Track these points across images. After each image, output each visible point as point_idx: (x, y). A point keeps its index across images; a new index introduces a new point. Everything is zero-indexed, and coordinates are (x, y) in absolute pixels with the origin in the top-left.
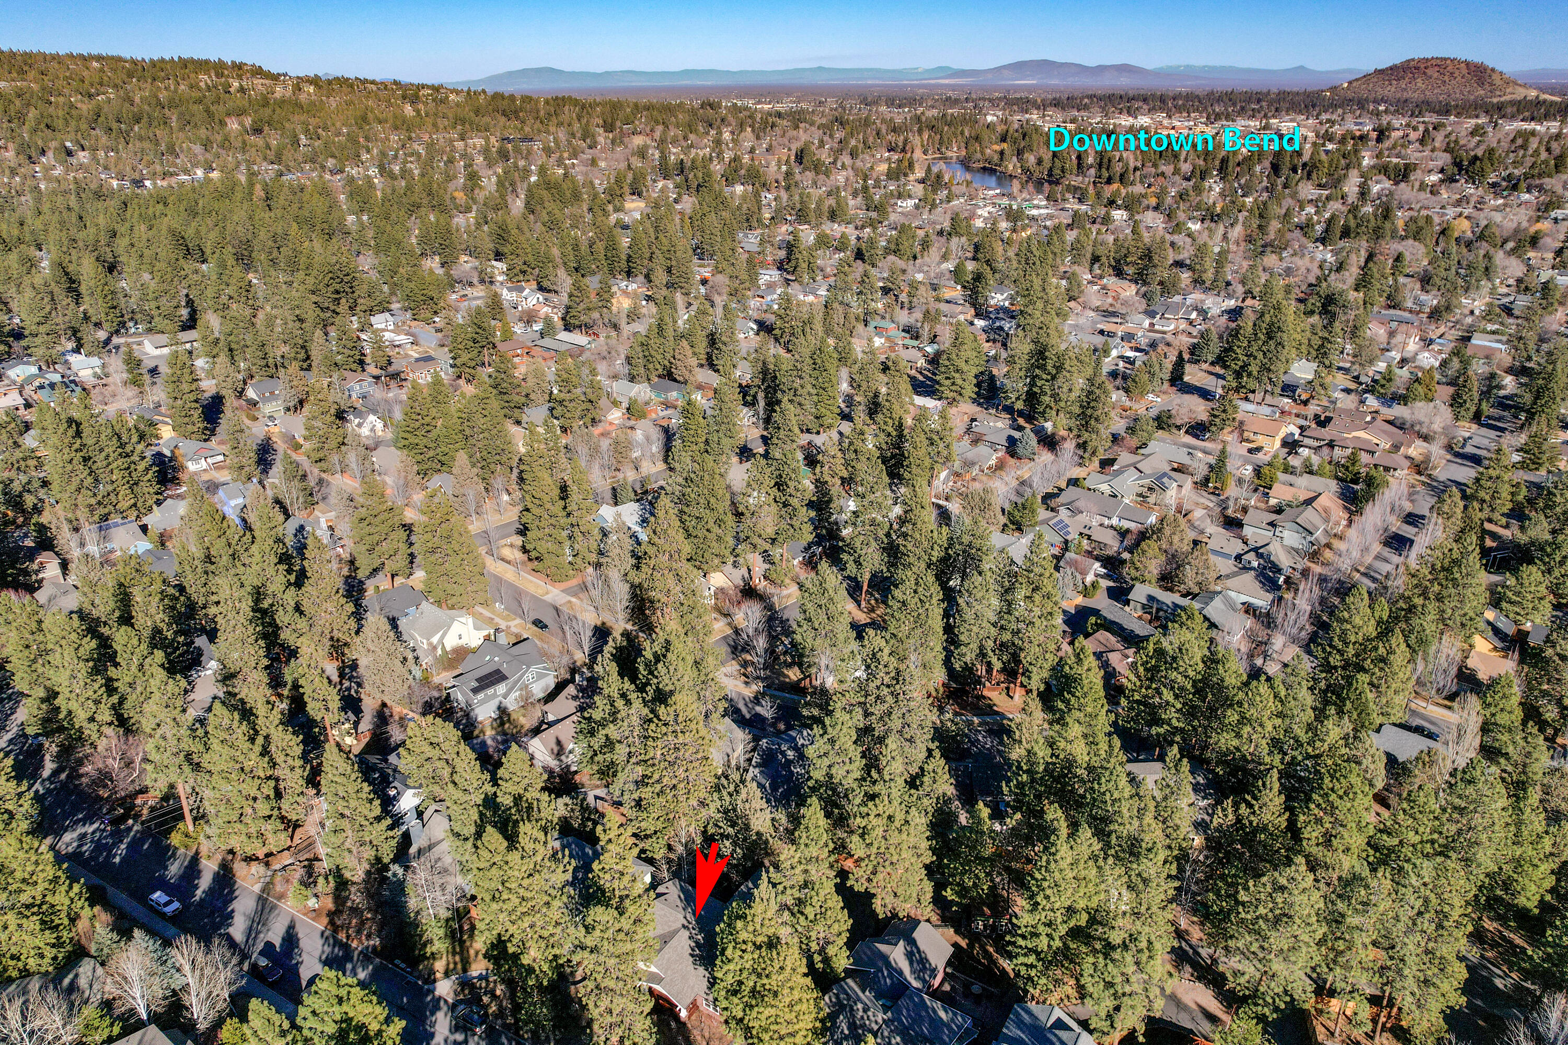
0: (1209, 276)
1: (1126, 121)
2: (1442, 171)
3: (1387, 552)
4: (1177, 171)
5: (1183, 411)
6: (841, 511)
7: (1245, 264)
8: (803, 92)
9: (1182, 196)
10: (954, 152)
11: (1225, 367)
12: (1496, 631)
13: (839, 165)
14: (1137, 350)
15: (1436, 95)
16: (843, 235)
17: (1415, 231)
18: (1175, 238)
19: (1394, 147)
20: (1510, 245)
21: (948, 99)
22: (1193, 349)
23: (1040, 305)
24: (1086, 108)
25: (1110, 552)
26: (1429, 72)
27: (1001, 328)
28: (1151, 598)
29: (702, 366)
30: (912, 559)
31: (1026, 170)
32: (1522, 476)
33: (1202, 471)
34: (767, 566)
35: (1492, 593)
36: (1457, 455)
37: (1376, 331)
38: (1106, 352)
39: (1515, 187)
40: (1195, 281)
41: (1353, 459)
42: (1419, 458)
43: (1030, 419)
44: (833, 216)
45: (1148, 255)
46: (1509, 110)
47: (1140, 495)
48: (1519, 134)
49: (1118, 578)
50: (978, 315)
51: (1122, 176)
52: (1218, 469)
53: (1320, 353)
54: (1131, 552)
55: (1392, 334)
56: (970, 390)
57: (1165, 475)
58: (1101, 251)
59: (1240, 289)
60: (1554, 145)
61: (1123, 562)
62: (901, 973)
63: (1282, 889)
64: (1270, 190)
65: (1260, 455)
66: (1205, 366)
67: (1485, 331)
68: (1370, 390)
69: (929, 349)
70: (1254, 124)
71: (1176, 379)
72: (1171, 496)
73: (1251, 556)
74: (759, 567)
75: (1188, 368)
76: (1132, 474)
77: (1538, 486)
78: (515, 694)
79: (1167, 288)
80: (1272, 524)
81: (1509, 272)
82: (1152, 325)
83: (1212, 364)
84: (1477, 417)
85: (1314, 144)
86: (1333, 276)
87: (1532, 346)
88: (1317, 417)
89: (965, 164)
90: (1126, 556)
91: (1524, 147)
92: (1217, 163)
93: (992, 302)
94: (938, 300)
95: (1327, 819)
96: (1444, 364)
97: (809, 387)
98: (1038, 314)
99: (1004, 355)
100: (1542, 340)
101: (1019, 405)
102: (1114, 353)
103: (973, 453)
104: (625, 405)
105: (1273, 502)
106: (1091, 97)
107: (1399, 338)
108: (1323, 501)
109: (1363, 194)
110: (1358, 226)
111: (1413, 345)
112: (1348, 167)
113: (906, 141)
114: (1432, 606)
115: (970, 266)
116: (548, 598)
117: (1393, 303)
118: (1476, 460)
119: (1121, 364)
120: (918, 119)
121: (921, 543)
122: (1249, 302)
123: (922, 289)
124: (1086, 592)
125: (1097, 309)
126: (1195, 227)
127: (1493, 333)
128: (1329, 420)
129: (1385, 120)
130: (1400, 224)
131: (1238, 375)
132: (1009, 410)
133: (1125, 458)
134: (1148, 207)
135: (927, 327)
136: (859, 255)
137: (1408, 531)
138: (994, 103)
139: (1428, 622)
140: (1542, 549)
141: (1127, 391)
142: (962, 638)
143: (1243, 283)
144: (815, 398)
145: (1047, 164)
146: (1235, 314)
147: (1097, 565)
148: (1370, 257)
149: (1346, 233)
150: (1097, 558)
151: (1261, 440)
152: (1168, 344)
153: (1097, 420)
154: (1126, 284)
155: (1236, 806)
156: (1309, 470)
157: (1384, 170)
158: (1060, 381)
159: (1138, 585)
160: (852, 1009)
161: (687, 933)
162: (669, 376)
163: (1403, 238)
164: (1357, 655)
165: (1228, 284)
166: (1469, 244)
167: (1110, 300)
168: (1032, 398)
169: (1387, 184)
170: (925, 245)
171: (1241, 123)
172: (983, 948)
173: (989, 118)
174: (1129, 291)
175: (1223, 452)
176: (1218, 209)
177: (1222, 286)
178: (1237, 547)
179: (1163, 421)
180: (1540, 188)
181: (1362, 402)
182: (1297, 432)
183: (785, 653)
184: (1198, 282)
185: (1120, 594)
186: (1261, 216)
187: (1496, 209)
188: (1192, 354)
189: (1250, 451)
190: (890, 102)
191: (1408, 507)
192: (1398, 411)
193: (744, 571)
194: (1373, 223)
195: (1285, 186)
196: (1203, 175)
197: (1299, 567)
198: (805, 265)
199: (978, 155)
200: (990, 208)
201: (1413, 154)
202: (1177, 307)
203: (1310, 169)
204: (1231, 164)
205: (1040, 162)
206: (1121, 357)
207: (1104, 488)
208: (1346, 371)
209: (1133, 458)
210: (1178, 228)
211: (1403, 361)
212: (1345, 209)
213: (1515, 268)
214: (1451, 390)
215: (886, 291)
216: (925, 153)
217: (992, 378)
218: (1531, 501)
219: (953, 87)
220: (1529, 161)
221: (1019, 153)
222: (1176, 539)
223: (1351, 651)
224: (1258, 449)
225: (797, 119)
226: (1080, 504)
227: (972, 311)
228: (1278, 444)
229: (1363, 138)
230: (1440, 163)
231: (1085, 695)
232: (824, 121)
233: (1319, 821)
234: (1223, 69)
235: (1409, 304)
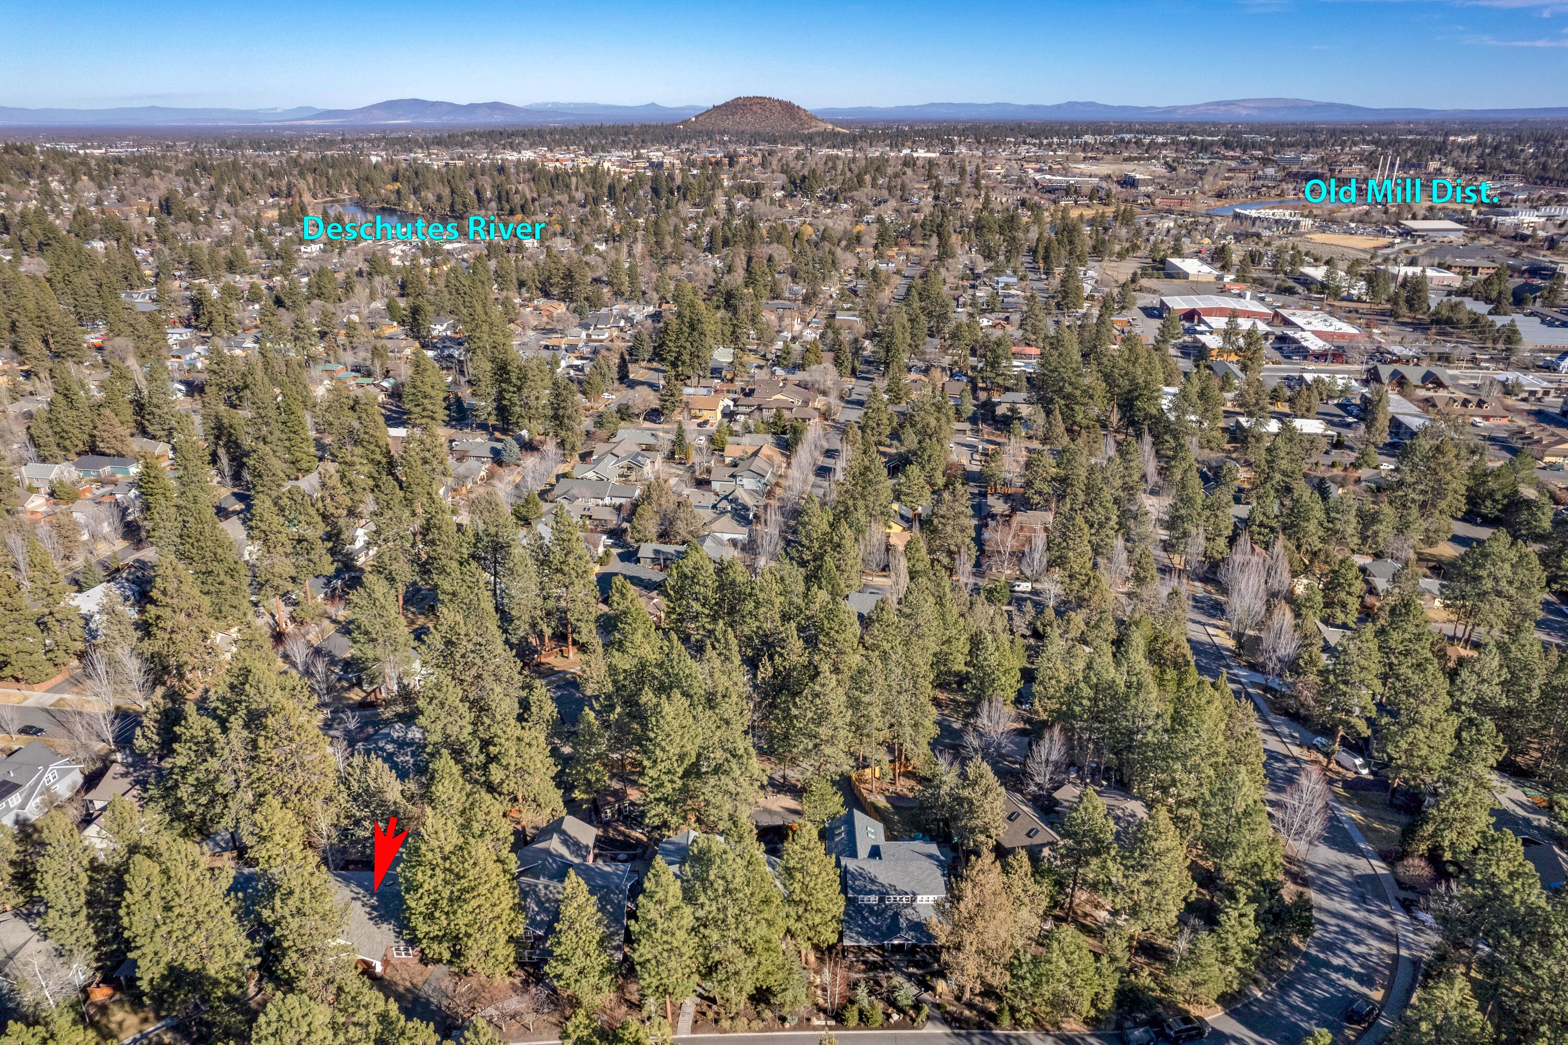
0: (626, 288)
1: (511, 156)
2: (783, 188)
3: (819, 481)
4: (572, 199)
5: (638, 401)
6: (353, 542)
7: (654, 275)
8: (142, 135)
9: (582, 221)
10: (345, 194)
11: (662, 360)
12: (902, 517)
13: (218, 213)
14: (582, 358)
15: (764, 127)
16: (253, 286)
17: (777, 236)
18: (587, 258)
19: (744, 170)
20: (844, 243)
21: (322, 140)
22: (631, 351)
23: (486, 328)
24: (469, 145)
25: (611, 526)
26: (754, 108)
27: (451, 356)
28: (657, 552)
29: (132, 435)
30: (444, 561)
31: (426, 208)
32: (891, 408)
33: (668, 447)
34: (291, 609)
35: (894, 491)
36: (848, 402)
37: (768, 317)
38: (557, 363)
39: (836, 199)
40: (616, 294)
41: (779, 416)
42: (823, 408)
43: (505, 431)
44: (231, 267)
45: (569, 275)
46: (817, 139)
47: (621, 476)
48: (829, 158)
49: (624, 545)
50: (424, 346)
51: (523, 207)
52: (679, 441)
53: (734, 339)
54: (630, 522)
55: (781, 319)
56: (442, 414)
57: (638, 454)
58: (524, 276)
59: (655, 296)
60: (853, 166)
61: (625, 530)
62: (562, 857)
63: (817, 695)
64: (656, 210)
65: (708, 427)
66: (644, 364)
67: (843, 309)
68: (778, 364)
69: (385, 384)
70: (628, 154)
71: (623, 377)
72: (648, 470)
73: (724, 504)
74: (283, 612)
75: (631, 367)
76: (610, 461)
77: (903, 414)
78: (35, 802)
79: (594, 302)
80: (733, 476)
81: (848, 264)
82: (589, 336)
83: (649, 361)
84: (854, 372)
85: (682, 170)
86: (726, 278)
87: (875, 315)
88: (743, 390)
89: (362, 205)
90: (625, 525)
91: (834, 168)
92: (606, 190)
93: (435, 333)
94: (378, 337)
95: (833, 650)
96: (822, 336)
97: (277, 434)
98: (485, 337)
99: (463, 380)
100: (881, 312)
101: (492, 421)
102: (563, 364)
103: (462, 468)
104: (45, 489)
105: (728, 460)
106: (471, 134)
107: (787, 321)
108: (766, 451)
109: (731, 209)
110: (734, 235)
111: (797, 327)
112: (713, 188)
113: (290, 186)
114: (861, 503)
115: (402, 303)
116: (30, 703)
117: (776, 295)
118: (860, 403)
119: (572, 372)
120: (295, 162)
121: (449, 544)
122: (665, 306)
123: (361, 329)
124: (601, 561)
125: (535, 328)
126: (602, 247)
127: (849, 309)
128: (752, 392)
129: (731, 148)
130: (764, 232)
131: (674, 365)
132: (483, 426)
133: (600, 448)
134: (555, 234)
135: (378, 364)
136: (279, 302)
137: (829, 462)
138: (374, 143)
139: (860, 515)
140: (915, 454)
141: (584, 393)
142: (513, 613)
143: (656, 290)
144: (287, 444)
145: (447, 200)
146: (656, 317)
147: (604, 537)
148: (750, 259)
149: (726, 243)
150: (604, 532)
151: (706, 415)
152: (609, 349)
153: (569, 418)
154: (555, 303)
155: (771, 658)
156: (747, 430)
157: (741, 189)
158: (525, 392)
159: (643, 545)
160: (535, 892)
161: (359, 903)
162: (93, 450)
163: (771, 243)
164: (821, 547)
165: (644, 293)
166: (816, 244)
167: (545, 319)
168: (502, 411)
169: (747, 201)
170: (348, 287)
171: (616, 155)
172: (615, 829)
173: (374, 159)
174: (560, 309)
175: (680, 427)
176: (617, 231)
177: (640, 296)
178: (711, 499)
179: (624, 413)
180: (852, 199)
181: (773, 373)
182: (731, 403)
183: (339, 680)
184: (618, 294)
185: (630, 556)
186: (656, 234)
187: (827, 216)
188: (631, 354)
189: (699, 425)
190: (256, 145)
191: (826, 446)
192: (800, 376)
193: (267, 618)
194: (744, 233)
195: (668, 207)
196: (596, 201)
197: (761, 503)
198: (221, 318)
199: (374, 196)
200: (401, 247)
201: (759, 175)
202: (607, 317)
203: (684, 191)
204: (618, 190)
205: (439, 198)
206: (571, 366)
207: (591, 475)
208: (755, 352)
209: (607, 447)
210: (587, 250)
211: (794, 339)
212: (719, 223)
213: (852, 261)
214: (832, 354)
215: (323, 335)
216: (314, 196)
217: (459, 400)
218: (901, 426)
219: (322, 129)
220: (840, 179)
221: (416, 191)
222: (663, 501)
223: (816, 545)
224: (706, 422)
225: (147, 166)
226: (575, 492)
227: (417, 344)
228: (719, 416)
229: (718, 163)
230: (780, 182)
231: (635, 620)
232: (181, 167)
233: (827, 654)
234: (587, 106)
235: (787, 295)
